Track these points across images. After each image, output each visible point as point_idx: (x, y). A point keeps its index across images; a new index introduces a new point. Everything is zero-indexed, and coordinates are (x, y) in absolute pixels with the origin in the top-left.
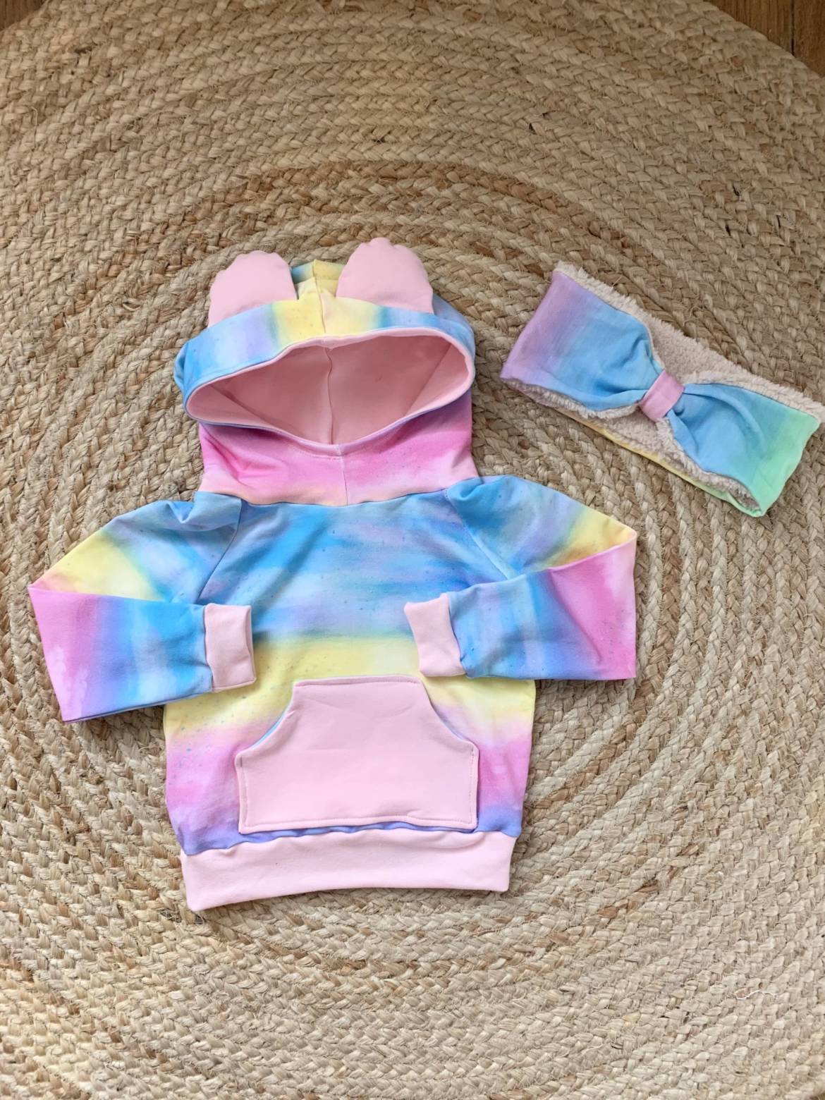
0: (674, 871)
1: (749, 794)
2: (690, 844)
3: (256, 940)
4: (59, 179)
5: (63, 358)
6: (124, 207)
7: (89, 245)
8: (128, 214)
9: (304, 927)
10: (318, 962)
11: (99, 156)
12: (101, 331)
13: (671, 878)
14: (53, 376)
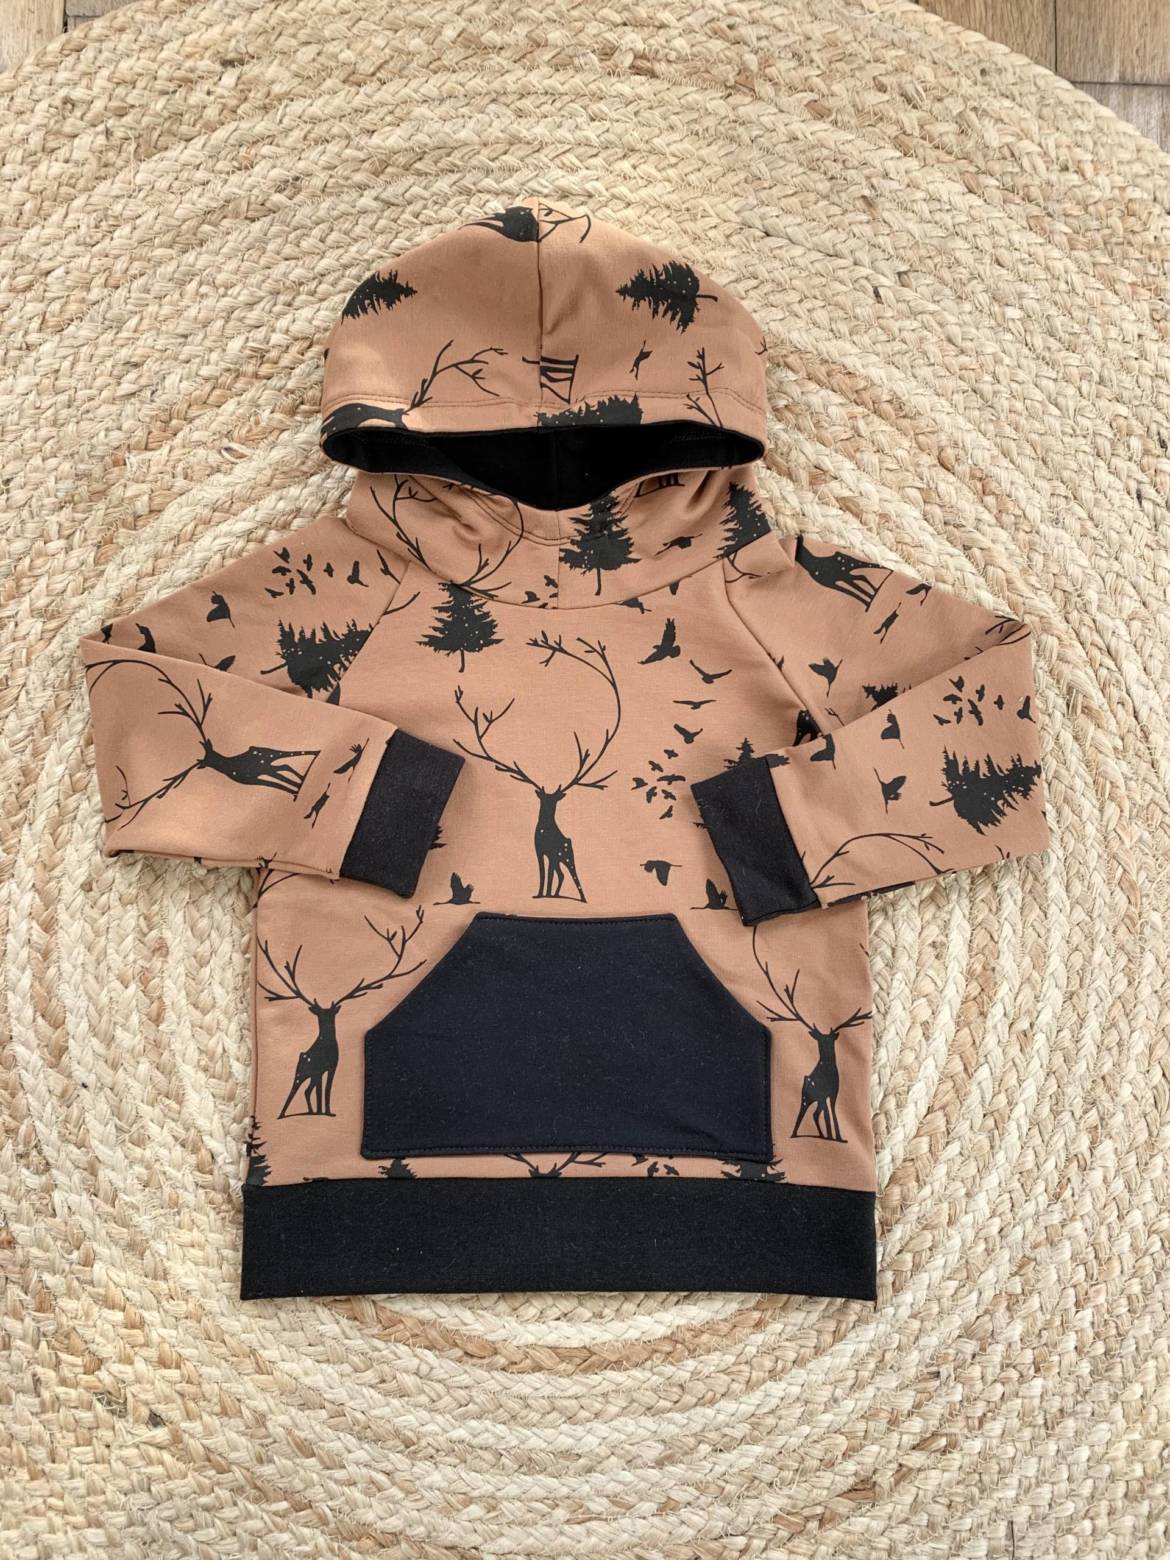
0: (903, 1474)
1: (1037, 1370)
2: (934, 1434)
3: (234, 1468)
4: (161, 245)
5: (115, 513)
6: (251, 305)
7: (186, 351)
8: (253, 316)
9: (313, 1461)
10: (324, 1521)
11: (226, 223)
12: (180, 483)
13: (897, 1483)
14: (95, 537)
